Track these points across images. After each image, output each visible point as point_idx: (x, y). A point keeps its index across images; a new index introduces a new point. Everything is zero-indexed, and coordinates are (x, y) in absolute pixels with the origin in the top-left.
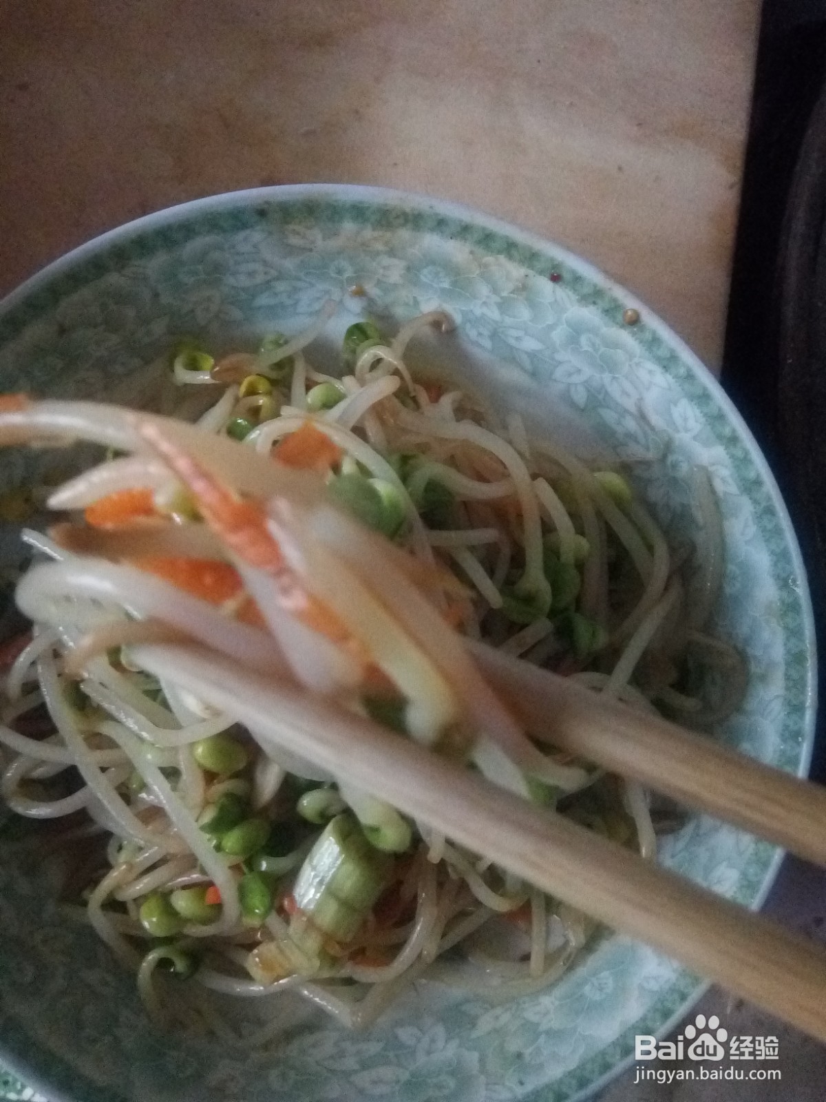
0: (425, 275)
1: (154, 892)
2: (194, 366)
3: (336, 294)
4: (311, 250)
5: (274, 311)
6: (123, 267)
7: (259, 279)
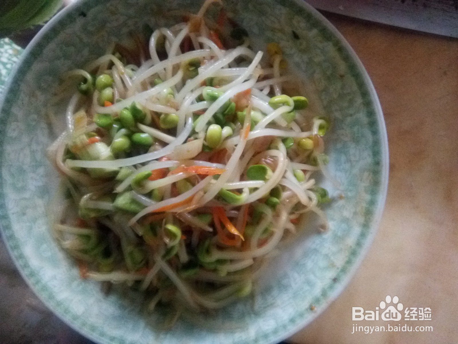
0: (344, 226)
1: (113, 81)
2: (321, 127)
3: (342, 188)
4: (361, 180)
5: (337, 161)
6: (364, 104)
7: (353, 158)
